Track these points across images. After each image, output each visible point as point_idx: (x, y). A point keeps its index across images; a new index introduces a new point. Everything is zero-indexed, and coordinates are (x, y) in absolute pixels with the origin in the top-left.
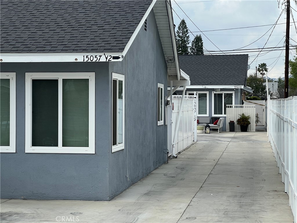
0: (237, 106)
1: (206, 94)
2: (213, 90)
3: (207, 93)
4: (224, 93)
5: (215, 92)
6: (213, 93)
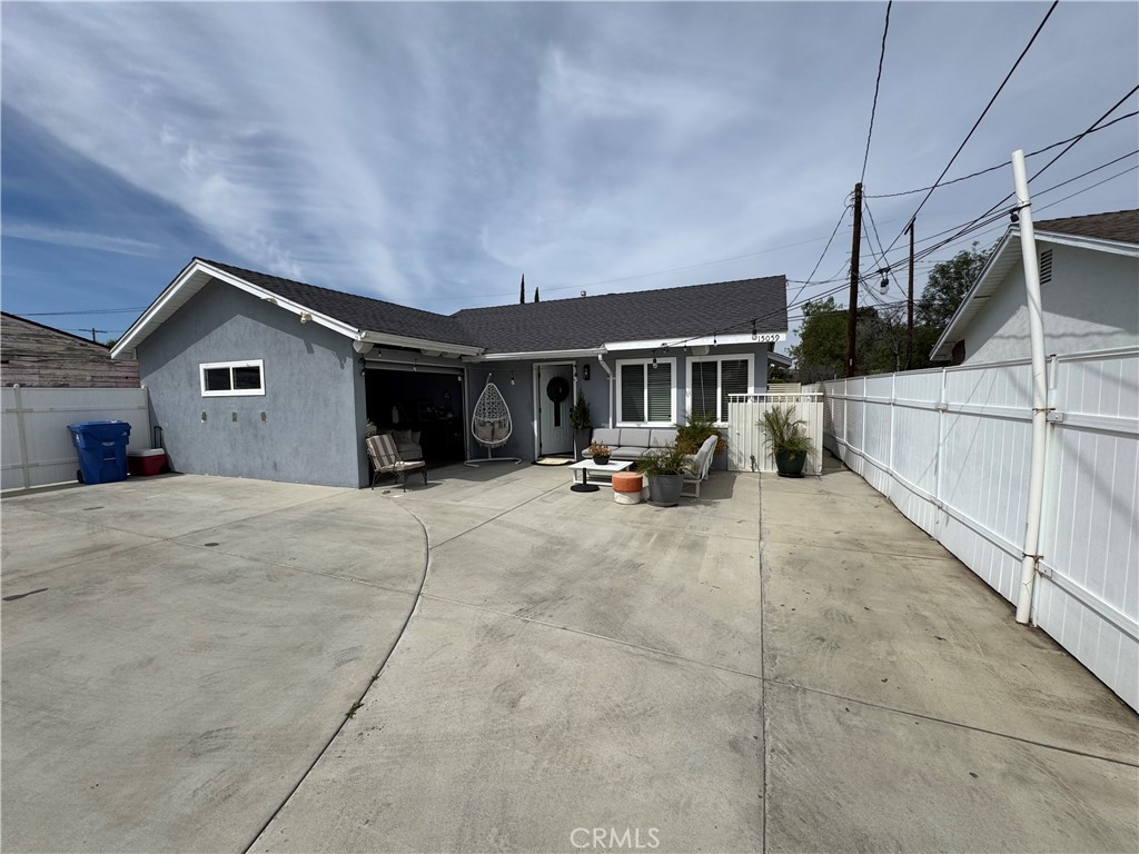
2: (690, 351)
3: (673, 361)
4: (719, 359)
5: (697, 359)
6: (689, 361)
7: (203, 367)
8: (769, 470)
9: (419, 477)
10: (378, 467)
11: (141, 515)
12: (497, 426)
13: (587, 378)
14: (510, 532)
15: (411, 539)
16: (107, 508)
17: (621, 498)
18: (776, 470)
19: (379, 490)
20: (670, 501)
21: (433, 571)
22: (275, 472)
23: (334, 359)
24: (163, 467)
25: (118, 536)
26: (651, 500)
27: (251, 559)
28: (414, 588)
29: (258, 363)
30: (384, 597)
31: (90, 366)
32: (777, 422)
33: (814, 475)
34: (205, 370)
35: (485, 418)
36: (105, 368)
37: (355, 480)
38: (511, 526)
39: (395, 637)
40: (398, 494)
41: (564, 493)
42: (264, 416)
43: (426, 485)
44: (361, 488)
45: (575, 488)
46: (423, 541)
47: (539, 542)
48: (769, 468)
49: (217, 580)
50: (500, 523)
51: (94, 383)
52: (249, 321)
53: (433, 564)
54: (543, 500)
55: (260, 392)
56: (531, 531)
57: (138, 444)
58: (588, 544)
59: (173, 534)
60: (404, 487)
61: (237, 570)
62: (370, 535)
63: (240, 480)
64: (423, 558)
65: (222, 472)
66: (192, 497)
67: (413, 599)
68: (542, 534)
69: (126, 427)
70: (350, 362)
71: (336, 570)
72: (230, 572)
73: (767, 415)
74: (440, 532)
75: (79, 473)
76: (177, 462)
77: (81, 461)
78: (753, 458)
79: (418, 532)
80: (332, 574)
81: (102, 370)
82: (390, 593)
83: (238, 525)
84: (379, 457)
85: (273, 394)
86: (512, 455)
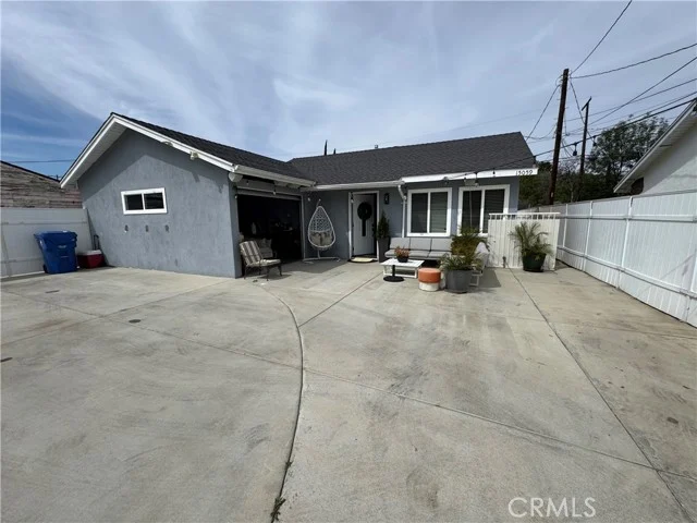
3: (449, 191)
4: (483, 189)
6: (461, 190)
7: (123, 193)
8: (516, 267)
9: (276, 270)
10: (249, 264)
11: (85, 297)
12: (323, 236)
13: (387, 203)
14: (354, 313)
15: (282, 318)
16: (62, 292)
17: (424, 286)
18: (522, 267)
19: (249, 280)
20: (462, 289)
21: (307, 347)
22: (177, 266)
23: (215, 187)
24: (101, 262)
25: (67, 313)
26: (446, 288)
27: (165, 334)
28: (297, 362)
29: (162, 190)
30: (274, 371)
31: (47, 194)
32: (525, 233)
33: (549, 271)
34: (126, 196)
35: (316, 230)
36: (58, 195)
37: (233, 272)
38: (353, 308)
39: (294, 414)
40: (263, 283)
41: (381, 284)
42: (167, 228)
43: (281, 276)
44: (237, 277)
45: (387, 279)
46: (291, 319)
47: (380, 321)
48: (516, 265)
49: (140, 353)
50: (344, 305)
51: (52, 205)
52: (153, 160)
53: (306, 340)
54: (367, 288)
55: (164, 211)
56: (370, 312)
57: (83, 246)
58: (417, 322)
59: (107, 313)
60: (267, 277)
61: (154, 344)
62: (251, 314)
63: (153, 271)
64: (296, 334)
65: (141, 266)
66: (121, 284)
67: (298, 372)
68: (380, 315)
69: (74, 235)
70: (226, 188)
71: (230, 344)
72: (150, 345)
73: (518, 229)
74: (302, 313)
75: (44, 266)
76: (110, 259)
77: (45, 258)
78: (504, 258)
79: (285, 312)
80: (227, 348)
81: (56, 197)
82: (278, 367)
83: (153, 305)
84: (249, 257)
85: (172, 213)
86: (333, 256)
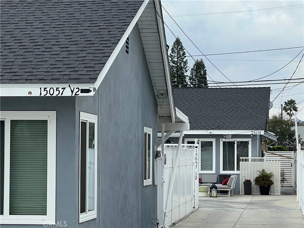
0: (255, 159)
1: (212, 142)
2: (222, 136)
3: (214, 140)
4: (236, 140)
5: (224, 140)
6: (222, 141)
